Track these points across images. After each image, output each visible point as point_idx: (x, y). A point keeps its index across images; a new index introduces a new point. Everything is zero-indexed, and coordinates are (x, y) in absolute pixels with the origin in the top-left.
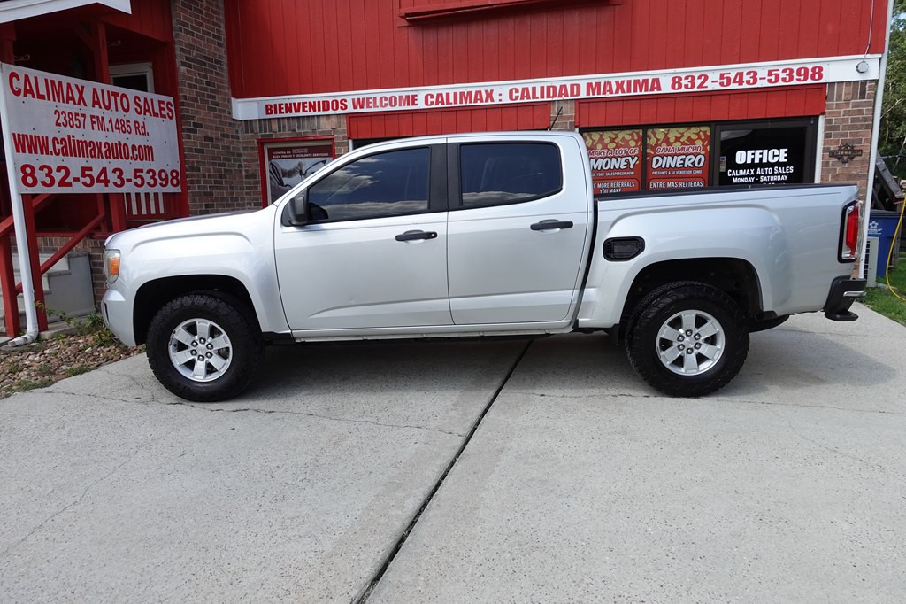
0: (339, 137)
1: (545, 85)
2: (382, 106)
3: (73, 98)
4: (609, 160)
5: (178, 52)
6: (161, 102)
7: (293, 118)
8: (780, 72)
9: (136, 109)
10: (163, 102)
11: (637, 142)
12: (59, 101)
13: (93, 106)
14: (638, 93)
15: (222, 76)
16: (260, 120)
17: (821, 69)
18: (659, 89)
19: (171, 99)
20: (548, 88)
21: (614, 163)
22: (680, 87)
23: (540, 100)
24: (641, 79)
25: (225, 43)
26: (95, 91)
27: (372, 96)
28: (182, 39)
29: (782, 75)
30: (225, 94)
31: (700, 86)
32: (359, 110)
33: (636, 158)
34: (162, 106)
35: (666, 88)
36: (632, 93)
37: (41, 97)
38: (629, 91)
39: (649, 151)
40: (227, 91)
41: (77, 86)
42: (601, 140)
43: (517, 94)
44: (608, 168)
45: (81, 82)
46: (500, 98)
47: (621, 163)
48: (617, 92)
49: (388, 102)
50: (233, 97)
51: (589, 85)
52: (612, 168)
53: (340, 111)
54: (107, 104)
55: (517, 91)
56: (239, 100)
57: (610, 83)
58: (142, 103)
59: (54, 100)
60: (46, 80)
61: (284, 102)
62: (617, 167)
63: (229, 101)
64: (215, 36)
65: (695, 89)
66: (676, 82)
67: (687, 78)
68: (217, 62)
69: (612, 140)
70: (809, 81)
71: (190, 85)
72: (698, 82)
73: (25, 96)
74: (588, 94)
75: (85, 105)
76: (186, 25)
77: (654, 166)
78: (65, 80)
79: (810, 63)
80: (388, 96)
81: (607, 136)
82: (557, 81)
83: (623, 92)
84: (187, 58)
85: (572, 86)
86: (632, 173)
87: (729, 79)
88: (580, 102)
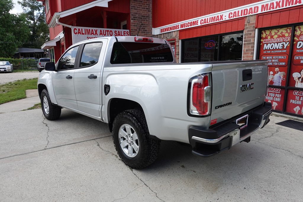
0: (177, 39)
1: (243, 9)
2: (188, 26)
3: (93, 33)
4: (273, 44)
5: (131, 16)
6: (124, 32)
7: (167, 33)
9: (115, 35)
10: (125, 32)
11: (289, 34)
12: (89, 34)
13: (100, 35)
14: (288, 6)
15: (149, 21)
16: (160, 34)
19: (128, 31)
21: (276, 46)
23: (240, 17)
25: (152, 10)
26: (101, 31)
27: (185, 23)
28: (133, 11)
30: (150, 27)
32: (182, 29)
33: (288, 43)
34: (125, 33)
36: (284, 7)
37: (83, 34)
38: (283, 6)
39: (296, 38)
40: (151, 26)
41: (95, 30)
42: (270, 34)
43: (232, 15)
44: (272, 48)
45: (96, 29)
46: (225, 18)
47: (280, 46)
48: (276, 8)
49: (190, 24)
50: (153, 27)
51: (263, 6)
52: (275, 48)
53: (177, 30)
54: (105, 34)
55: (232, 13)
56: (156, 28)
57: (273, 3)
58: (117, 33)
59: (87, 34)
60: (85, 29)
61: (164, 28)
62: (277, 48)
63: (151, 29)
64: (147, 9)
68: (147, 17)
69: (276, 34)
71: (134, 26)
73: (78, 34)
74: (262, 11)
75: (97, 35)
76: (135, 7)
77: (298, 47)
78: (91, 29)
80: (190, 22)
81: (273, 32)
82: (248, 7)
83: (279, 7)
84: (134, 17)
85: (255, 8)
86: (285, 51)
88: (258, 15)
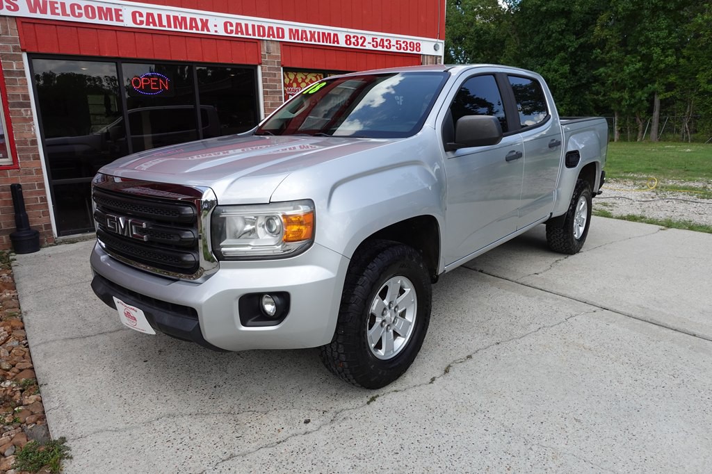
1: (256, 24)
2: (74, 15)
8: (401, 43)
14: (325, 44)
17: (420, 45)
18: (338, 43)
20: (259, 27)
22: (350, 44)
23: (252, 37)
24: (326, 32)
29: (403, 45)
31: (362, 45)
32: (38, 15)
35: (342, 44)
36: (321, 43)
38: (319, 41)
42: (296, 80)
43: (232, 28)
46: (216, 29)
48: (311, 40)
49: (83, 11)
51: (291, 30)
53: (5, 12)
55: (231, 25)
57: (305, 31)
65: (359, 47)
66: (348, 38)
67: (354, 37)
69: (303, 81)
70: (415, 52)
72: (360, 41)
74: (290, 38)
79: (415, 39)
81: (300, 76)
82: (266, 22)
83: (315, 41)
85: (278, 29)
87: (377, 42)
88: (284, 44)
